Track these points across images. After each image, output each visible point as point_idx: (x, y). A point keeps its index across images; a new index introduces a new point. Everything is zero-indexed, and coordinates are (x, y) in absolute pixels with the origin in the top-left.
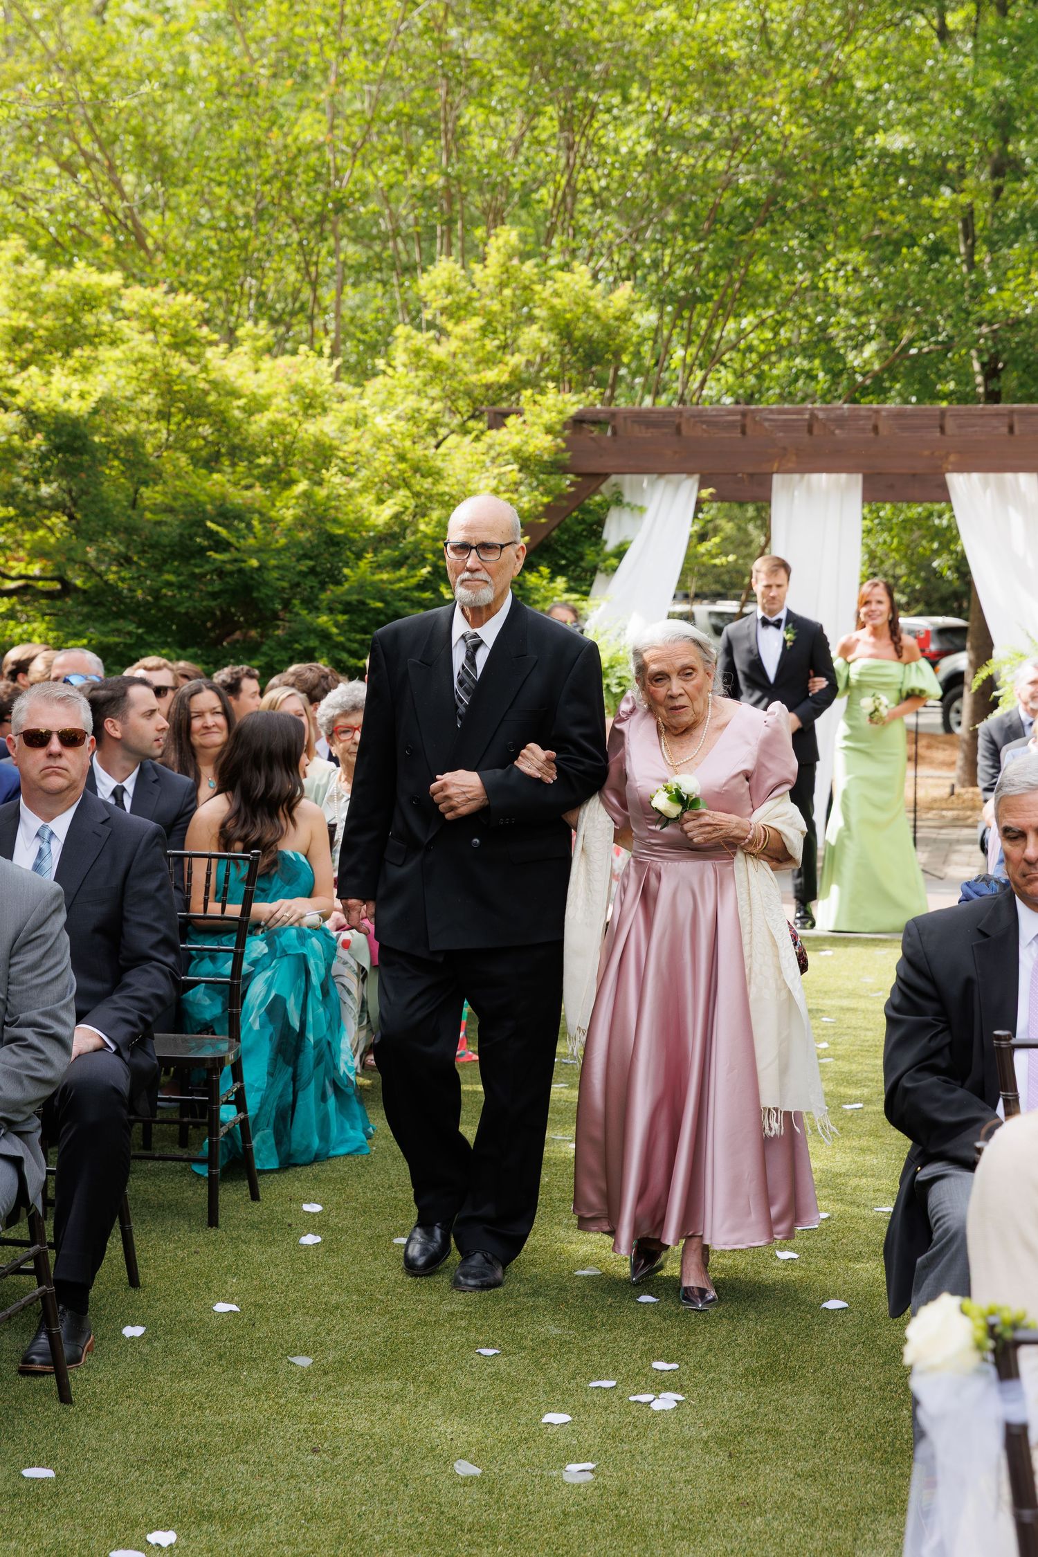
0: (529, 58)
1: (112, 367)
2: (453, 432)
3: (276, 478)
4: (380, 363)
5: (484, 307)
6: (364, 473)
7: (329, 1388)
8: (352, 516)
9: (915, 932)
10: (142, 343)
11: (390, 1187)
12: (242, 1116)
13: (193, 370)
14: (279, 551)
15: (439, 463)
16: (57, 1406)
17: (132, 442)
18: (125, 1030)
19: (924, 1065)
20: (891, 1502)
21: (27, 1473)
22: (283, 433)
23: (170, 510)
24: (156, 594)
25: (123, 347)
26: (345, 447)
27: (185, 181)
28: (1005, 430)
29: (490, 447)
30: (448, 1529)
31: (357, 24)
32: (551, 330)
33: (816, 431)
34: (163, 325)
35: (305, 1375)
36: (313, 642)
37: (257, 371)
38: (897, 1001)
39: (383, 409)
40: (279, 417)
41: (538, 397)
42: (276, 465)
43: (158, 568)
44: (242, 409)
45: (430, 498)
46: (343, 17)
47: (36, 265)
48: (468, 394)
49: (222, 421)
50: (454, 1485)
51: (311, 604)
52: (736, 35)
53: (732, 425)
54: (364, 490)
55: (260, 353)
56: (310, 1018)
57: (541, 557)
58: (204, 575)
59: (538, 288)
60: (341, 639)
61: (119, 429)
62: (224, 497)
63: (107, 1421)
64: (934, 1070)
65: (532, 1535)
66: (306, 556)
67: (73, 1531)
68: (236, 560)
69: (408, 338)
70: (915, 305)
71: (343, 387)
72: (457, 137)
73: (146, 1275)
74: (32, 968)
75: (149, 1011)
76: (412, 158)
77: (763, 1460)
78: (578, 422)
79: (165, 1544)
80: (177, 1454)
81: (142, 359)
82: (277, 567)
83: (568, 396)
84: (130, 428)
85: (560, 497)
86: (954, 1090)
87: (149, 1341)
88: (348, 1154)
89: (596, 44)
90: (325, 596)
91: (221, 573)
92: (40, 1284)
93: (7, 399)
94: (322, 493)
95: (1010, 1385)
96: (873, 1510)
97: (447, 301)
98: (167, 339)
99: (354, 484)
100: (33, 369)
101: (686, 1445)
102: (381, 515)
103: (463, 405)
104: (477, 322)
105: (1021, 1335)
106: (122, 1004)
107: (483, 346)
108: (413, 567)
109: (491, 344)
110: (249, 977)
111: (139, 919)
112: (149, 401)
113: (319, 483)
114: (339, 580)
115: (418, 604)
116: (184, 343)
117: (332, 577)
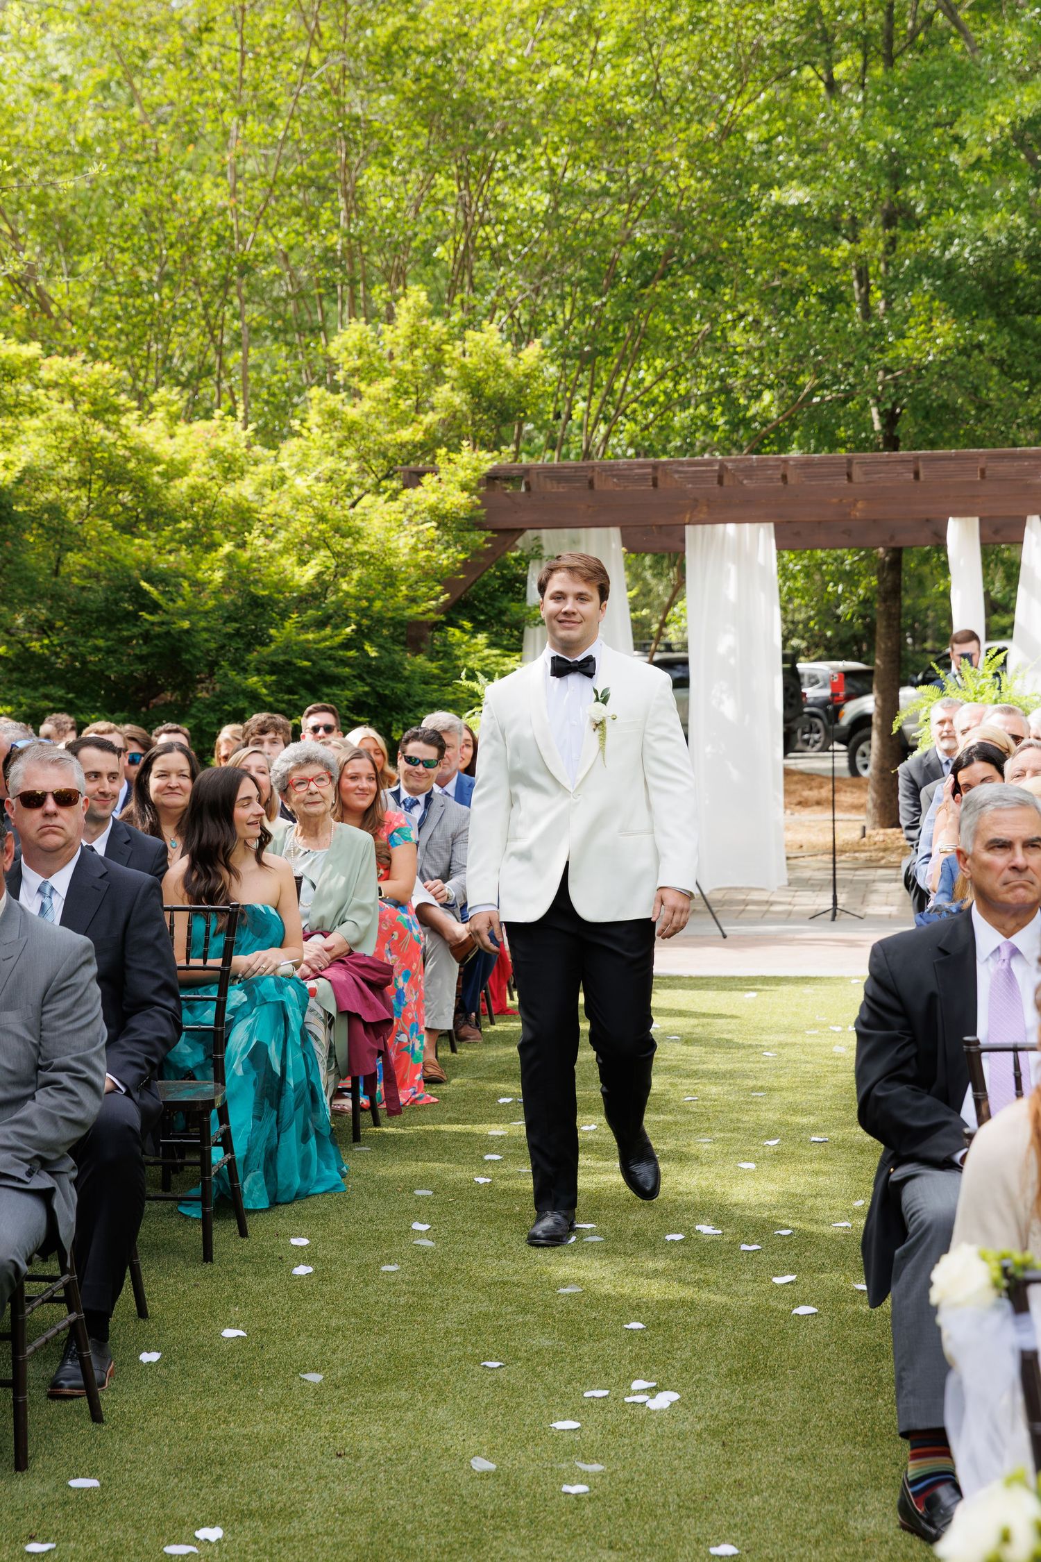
0: (428, 118)
1: (31, 435)
2: (368, 492)
3: (200, 540)
4: (295, 424)
5: (395, 368)
6: (282, 535)
7: (342, 1400)
8: (276, 578)
9: (880, 953)
10: (62, 412)
11: (371, 1221)
12: (229, 1156)
13: (111, 437)
14: (207, 613)
15: (358, 523)
16: (91, 1426)
17: (54, 509)
18: (133, 1073)
19: (893, 1076)
20: (876, 1478)
21: (74, 1483)
22: (203, 497)
23: (96, 576)
24: (83, 659)
25: (43, 417)
26: (264, 510)
27: (91, 249)
28: (912, 476)
29: (407, 505)
30: (473, 1517)
31: (256, 88)
32: (462, 388)
33: (726, 481)
34: (82, 394)
35: (318, 1390)
36: (243, 704)
37: (172, 437)
38: (865, 1017)
39: (300, 469)
40: (199, 481)
41: (452, 456)
42: (196, 528)
43: (85, 633)
44: (162, 475)
45: (350, 557)
46: (242, 81)
48: (383, 453)
49: (140, 487)
50: (473, 1479)
51: (239, 665)
52: (631, 92)
53: (642, 478)
54: (285, 551)
55: (174, 418)
56: (290, 1063)
57: (459, 613)
58: (130, 638)
59: (447, 347)
60: (270, 699)
61: (41, 498)
62: (149, 563)
63: (138, 1436)
64: (903, 1080)
65: (550, 1518)
66: (230, 619)
67: (125, 1532)
68: (163, 623)
69: (322, 400)
70: (817, 354)
71: (258, 450)
72: (355, 198)
73: (153, 1307)
74: (64, 1015)
75: (154, 1054)
76: (313, 220)
77: (754, 1448)
78: (492, 479)
79: (213, 1539)
80: (210, 1462)
81: (61, 428)
82: (205, 629)
83: (482, 454)
84: (51, 496)
85: (476, 553)
86: (920, 1098)
87: (166, 1366)
88: (325, 1192)
89: (492, 102)
90: (252, 657)
91: (147, 637)
92: (70, 1312)
94: (245, 555)
95: (1023, 1317)
96: (860, 1485)
97: (359, 363)
98: (86, 407)
99: (273, 546)
101: (682, 1436)
102: (305, 576)
103: (378, 464)
104: (389, 382)
105: (1030, 1275)
106: (130, 1048)
107: (397, 405)
108: (336, 627)
109: (405, 404)
110: (231, 1024)
111: (140, 966)
112: (69, 469)
113: (242, 545)
114: (265, 641)
115: (343, 662)
116: (103, 410)
117: (258, 639)
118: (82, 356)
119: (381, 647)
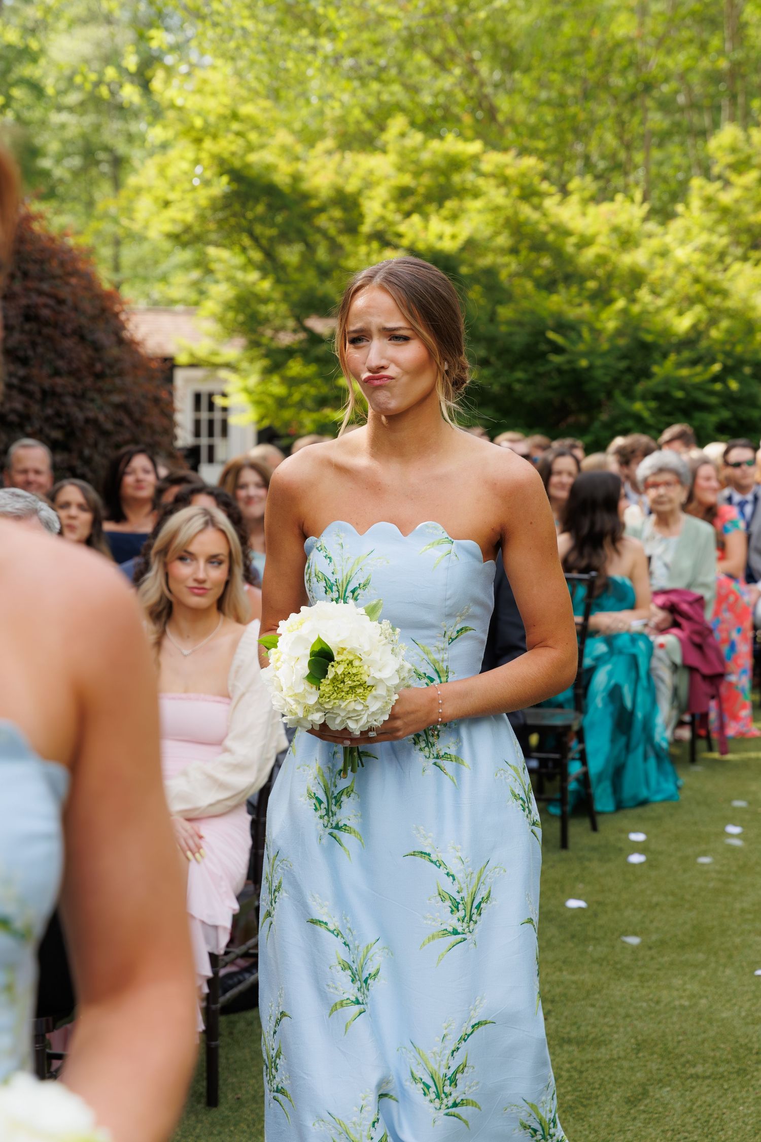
1: (475, 215)
2: (736, 259)
3: (601, 298)
4: (680, 208)
6: (668, 294)
8: (659, 326)
10: (498, 196)
13: (535, 216)
14: (603, 355)
15: (726, 284)
17: (491, 273)
22: (606, 263)
23: (520, 324)
24: (509, 388)
25: (483, 199)
26: (653, 274)
34: (514, 182)
36: (630, 423)
37: (584, 216)
39: (682, 242)
40: (602, 250)
42: (601, 287)
43: (512, 367)
44: (574, 245)
45: (720, 311)
47: (417, 137)
48: (749, 229)
49: (558, 254)
51: (629, 395)
54: (669, 306)
55: (586, 201)
56: (639, 700)
58: (546, 373)
61: (480, 262)
62: (561, 313)
66: (624, 357)
68: (570, 362)
69: (702, 188)
71: (651, 226)
72: (737, 30)
76: (704, 46)
81: (497, 209)
82: (602, 366)
84: (489, 261)
88: (663, 800)
90: (640, 388)
91: (559, 371)
93: (395, 240)
94: (636, 309)
97: (732, 159)
98: (517, 192)
99: (660, 302)
100: (416, 218)
102: (683, 324)
103: (744, 238)
104: (755, 174)
108: (707, 365)
110: (592, 672)
112: (503, 240)
113: (633, 300)
114: (648, 375)
115: (712, 393)
116: (529, 194)
117: (646, 374)
118: (512, 153)
119: (741, 382)
